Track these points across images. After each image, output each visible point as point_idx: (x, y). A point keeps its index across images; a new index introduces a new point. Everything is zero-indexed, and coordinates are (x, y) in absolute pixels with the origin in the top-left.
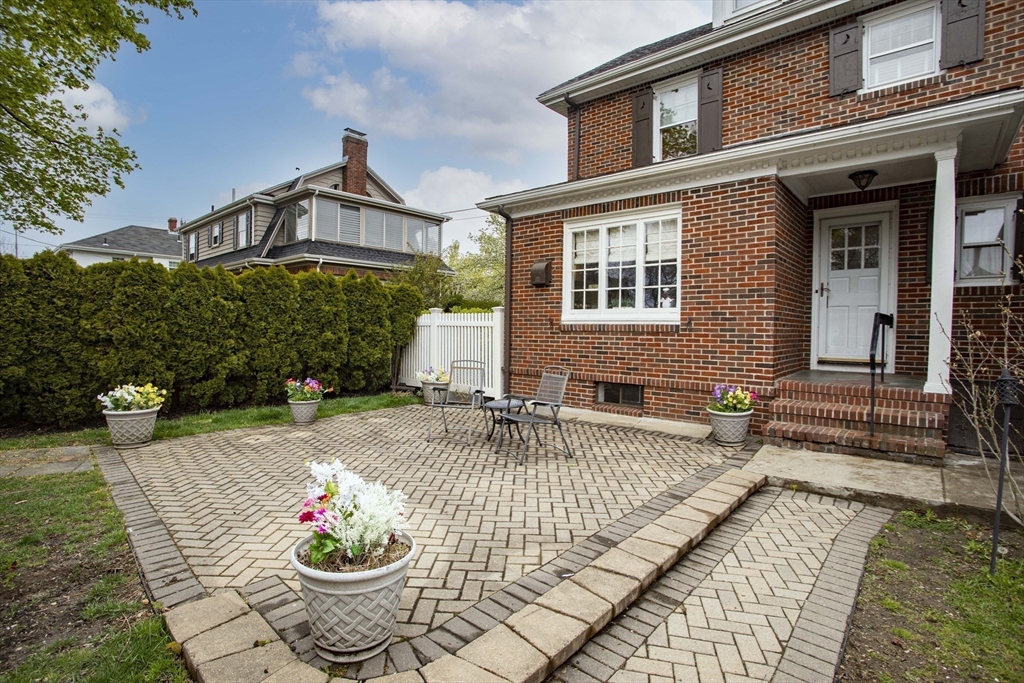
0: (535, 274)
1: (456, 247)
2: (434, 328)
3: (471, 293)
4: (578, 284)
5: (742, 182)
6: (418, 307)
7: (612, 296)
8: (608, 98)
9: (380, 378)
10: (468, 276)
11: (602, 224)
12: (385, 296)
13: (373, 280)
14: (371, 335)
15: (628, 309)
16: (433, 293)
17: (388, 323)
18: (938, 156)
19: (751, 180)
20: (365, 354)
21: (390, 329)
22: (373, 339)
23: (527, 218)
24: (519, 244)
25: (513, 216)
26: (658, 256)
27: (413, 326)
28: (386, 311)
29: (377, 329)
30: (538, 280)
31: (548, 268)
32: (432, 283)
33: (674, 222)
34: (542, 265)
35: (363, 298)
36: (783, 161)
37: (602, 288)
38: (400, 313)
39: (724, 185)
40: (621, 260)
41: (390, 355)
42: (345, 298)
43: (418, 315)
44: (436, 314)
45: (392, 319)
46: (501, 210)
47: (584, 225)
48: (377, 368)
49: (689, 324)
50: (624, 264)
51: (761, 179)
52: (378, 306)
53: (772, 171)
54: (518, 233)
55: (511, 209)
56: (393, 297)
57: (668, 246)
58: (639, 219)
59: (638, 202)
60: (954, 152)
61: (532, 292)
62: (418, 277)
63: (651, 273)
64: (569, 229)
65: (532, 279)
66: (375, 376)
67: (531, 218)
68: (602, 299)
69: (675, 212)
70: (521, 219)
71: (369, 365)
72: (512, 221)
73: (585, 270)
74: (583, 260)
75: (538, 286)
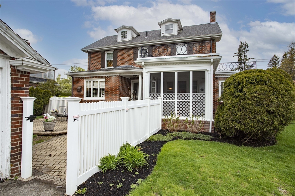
0: (78, 89)
1: (59, 76)
2: (54, 101)
3: (64, 90)
4: (87, 92)
5: (114, 76)
6: (50, 95)
7: (94, 94)
8: (97, 52)
9: (40, 112)
10: (64, 85)
11: (92, 80)
12: (41, 93)
13: (38, 89)
14: (38, 102)
15: (96, 97)
16: (52, 91)
17: (42, 99)
18: (139, 75)
19: (116, 76)
20: (36, 106)
21: (43, 100)
22: (38, 103)
23: (77, 78)
24: (75, 83)
25: (74, 77)
26: (101, 87)
27: (49, 100)
28: (42, 96)
29: (39, 101)
30: (79, 91)
31: (81, 88)
32: (52, 88)
33: (104, 81)
34: (80, 88)
35: (36, 93)
36: (120, 73)
37: (92, 93)
38: (45, 97)
39: (112, 76)
40: (95, 87)
41: (43, 107)
42: (31, 93)
43: (50, 97)
44: (55, 97)
45: (43, 98)
46: (71, 76)
47: (89, 80)
48: (39, 110)
49: (106, 100)
50: (96, 88)
51: (117, 76)
52: (40, 95)
53: (118, 75)
54: (75, 80)
55: (73, 76)
56: (43, 93)
57: (103, 85)
58: (99, 80)
59: (98, 77)
60: (141, 75)
61: (78, 93)
62: (48, 86)
63: (100, 90)
64: (85, 81)
65: (78, 90)
66: (38, 112)
67: (78, 78)
68: (92, 95)
69: (104, 80)
70: (75, 78)
71: (37, 109)
72: (74, 78)
73: (88, 89)
74: (88, 87)
75: (79, 92)
